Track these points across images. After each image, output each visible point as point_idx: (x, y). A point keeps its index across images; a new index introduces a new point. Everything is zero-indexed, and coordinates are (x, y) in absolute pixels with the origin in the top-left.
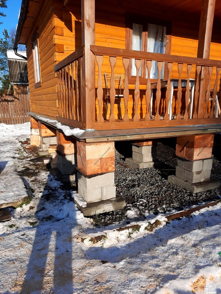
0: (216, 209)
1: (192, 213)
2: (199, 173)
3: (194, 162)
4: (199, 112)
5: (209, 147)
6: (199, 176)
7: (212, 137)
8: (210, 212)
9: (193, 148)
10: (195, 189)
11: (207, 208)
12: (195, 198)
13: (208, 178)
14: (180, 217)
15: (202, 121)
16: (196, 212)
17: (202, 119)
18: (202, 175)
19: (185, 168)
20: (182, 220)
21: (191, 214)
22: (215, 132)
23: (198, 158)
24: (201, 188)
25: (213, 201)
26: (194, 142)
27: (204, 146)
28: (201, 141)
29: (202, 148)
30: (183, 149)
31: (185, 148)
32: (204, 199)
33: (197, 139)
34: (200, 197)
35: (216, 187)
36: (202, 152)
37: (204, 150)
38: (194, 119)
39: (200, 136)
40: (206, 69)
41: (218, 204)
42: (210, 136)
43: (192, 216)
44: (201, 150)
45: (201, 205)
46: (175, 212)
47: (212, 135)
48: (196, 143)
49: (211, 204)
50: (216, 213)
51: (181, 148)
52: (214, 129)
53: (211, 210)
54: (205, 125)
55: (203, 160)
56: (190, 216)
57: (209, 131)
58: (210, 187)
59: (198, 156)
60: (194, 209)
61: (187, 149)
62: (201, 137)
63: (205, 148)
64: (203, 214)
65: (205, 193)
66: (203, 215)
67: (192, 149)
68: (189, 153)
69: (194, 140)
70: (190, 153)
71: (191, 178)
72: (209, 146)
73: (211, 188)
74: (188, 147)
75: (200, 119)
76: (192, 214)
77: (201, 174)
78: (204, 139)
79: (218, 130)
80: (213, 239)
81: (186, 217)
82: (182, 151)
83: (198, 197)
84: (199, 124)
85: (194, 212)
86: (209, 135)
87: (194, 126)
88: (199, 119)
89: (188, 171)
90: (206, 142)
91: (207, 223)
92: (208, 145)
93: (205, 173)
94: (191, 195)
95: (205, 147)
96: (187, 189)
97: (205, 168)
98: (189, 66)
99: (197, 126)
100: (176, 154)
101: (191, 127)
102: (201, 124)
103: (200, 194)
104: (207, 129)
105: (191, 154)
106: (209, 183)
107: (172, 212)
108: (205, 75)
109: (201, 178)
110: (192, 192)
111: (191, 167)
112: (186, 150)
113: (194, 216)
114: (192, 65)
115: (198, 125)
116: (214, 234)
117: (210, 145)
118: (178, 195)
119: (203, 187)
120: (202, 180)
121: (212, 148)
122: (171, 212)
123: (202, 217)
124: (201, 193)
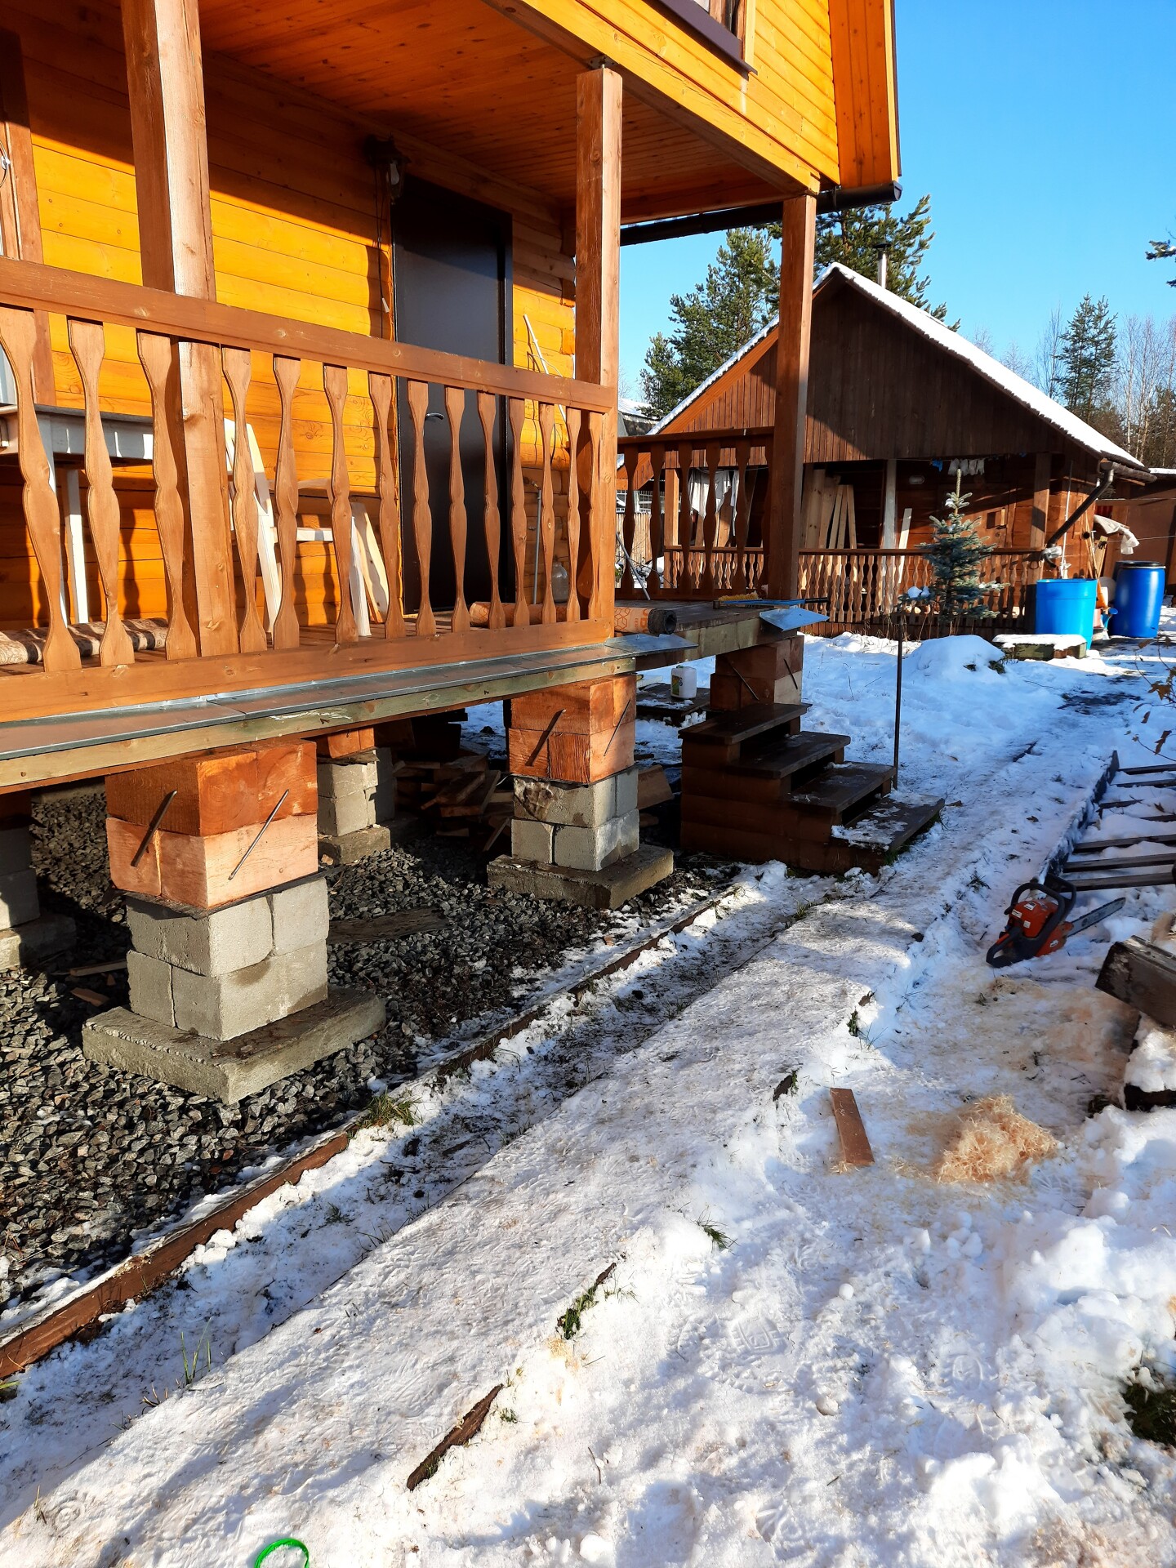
0: (338, 1178)
1: (190, 1259)
2: (252, 974)
3: (215, 918)
4: (203, 616)
5: (299, 815)
6: (257, 990)
7: (305, 754)
8: (305, 1208)
9: (197, 833)
10: (232, 1080)
11: (287, 1191)
12: (233, 1132)
13: (313, 988)
14: (103, 1318)
15: (230, 672)
16: (214, 1238)
17: (233, 655)
18: (278, 981)
19: (175, 959)
20: (114, 1330)
21: (179, 1266)
22: (319, 726)
23: (238, 889)
24: (272, 1062)
25: (324, 1130)
26: (195, 800)
27: (267, 812)
28: (242, 786)
29: (255, 829)
30: (145, 844)
31: (157, 836)
32: (282, 1129)
33: (210, 778)
34: (262, 1124)
35: (358, 1032)
36: (253, 852)
37: (264, 836)
38: (177, 661)
39: (233, 760)
40: (205, 360)
41: (352, 1143)
42: (294, 752)
43: (188, 1277)
44: (247, 841)
45: (249, 1186)
46: (69, 1290)
47: (301, 748)
48: (210, 806)
49: (312, 1154)
50: (336, 1210)
51: (134, 843)
52: (313, 713)
53: (309, 1198)
54: (258, 691)
55: (269, 893)
56: (174, 1283)
57: (277, 724)
58: (328, 1039)
59: (235, 878)
60: (201, 1223)
61: (169, 844)
62: (239, 766)
63: (274, 826)
64: (257, 1239)
65: (294, 1090)
66: (258, 1246)
67: (193, 839)
68: (180, 866)
69: (196, 787)
70: (184, 864)
71: (210, 1016)
72: (296, 809)
73: (333, 1047)
74: (171, 832)
75: (218, 657)
76: (186, 1264)
77: (269, 976)
78: (258, 771)
79: (334, 715)
80: (249, 1446)
81: (146, 1299)
82: (143, 857)
83: (250, 1126)
84: (213, 687)
85: (201, 1248)
86: (282, 748)
87: (181, 702)
88: (210, 658)
89: (191, 971)
90: (275, 788)
91: (265, 1302)
92: (289, 805)
93: (296, 965)
94: (210, 1120)
95: (269, 817)
96: (190, 1087)
97: (285, 942)
98: (77, 327)
99: (202, 700)
100: (114, 877)
101: (161, 711)
102: (228, 686)
103: (265, 1099)
104: (265, 716)
105: (193, 872)
106: (322, 1018)
107: (42, 1303)
108: (206, 395)
109: (271, 999)
110: (220, 1101)
111: (199, 949)
112: (162, 848)
113: (203, 1269)
114: (100, 323)
115: (212, 697)
116: (268, 1394)
117: (303, 805)
118: (126, 1143)
119: (282, 1056)
120: (283, 1011)
121: (315, 817)
122: (38, 1299)
123: (249, 1260)
124: (272, 1089)
